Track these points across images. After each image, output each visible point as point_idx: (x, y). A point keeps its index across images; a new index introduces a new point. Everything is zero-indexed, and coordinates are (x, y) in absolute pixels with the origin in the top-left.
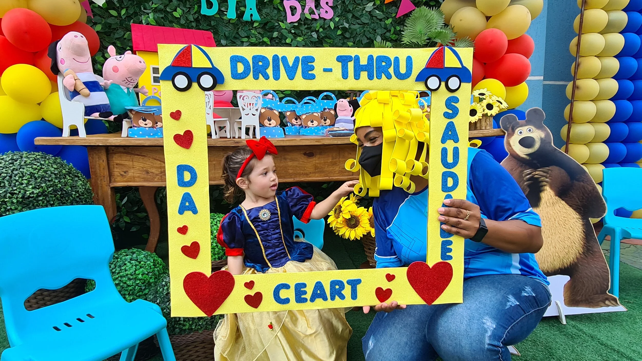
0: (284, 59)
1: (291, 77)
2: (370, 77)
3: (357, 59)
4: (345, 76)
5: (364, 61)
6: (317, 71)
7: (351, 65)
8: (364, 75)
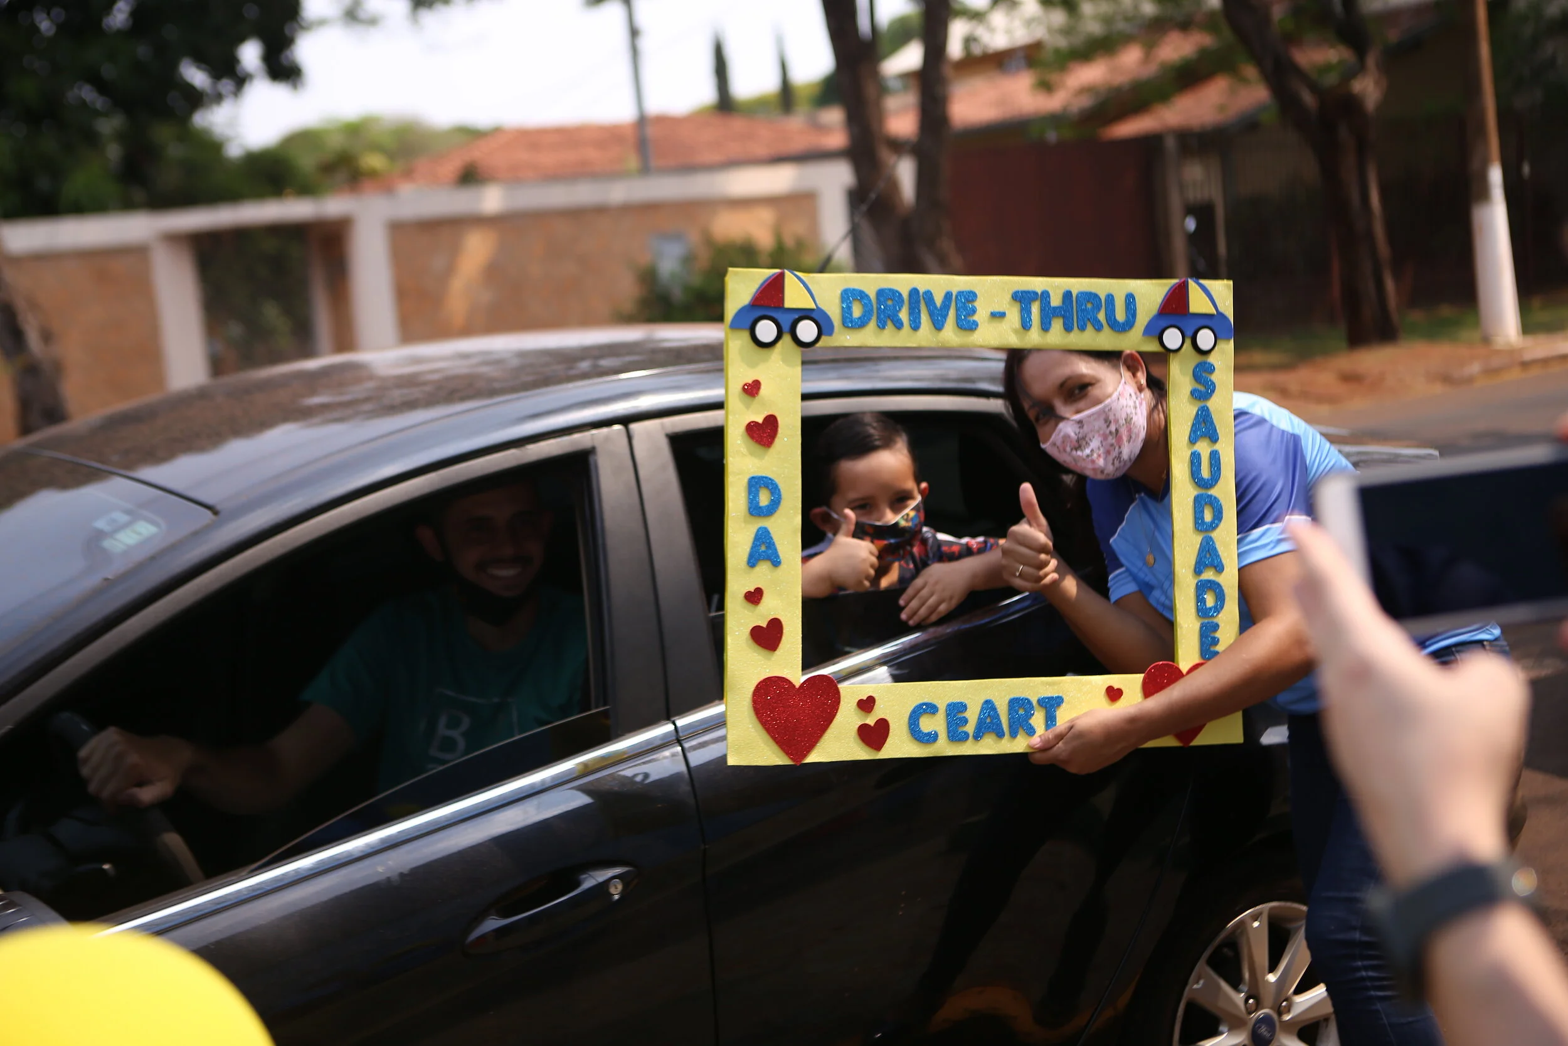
0: (929, 297)
1: (938, 326)
2: (1068, 328)
3: (1045, 296)
4: (1026, 325)
5: (1056, 301)
6: (981, 315)
7: (1035, 308)
8: (1057, 325)
